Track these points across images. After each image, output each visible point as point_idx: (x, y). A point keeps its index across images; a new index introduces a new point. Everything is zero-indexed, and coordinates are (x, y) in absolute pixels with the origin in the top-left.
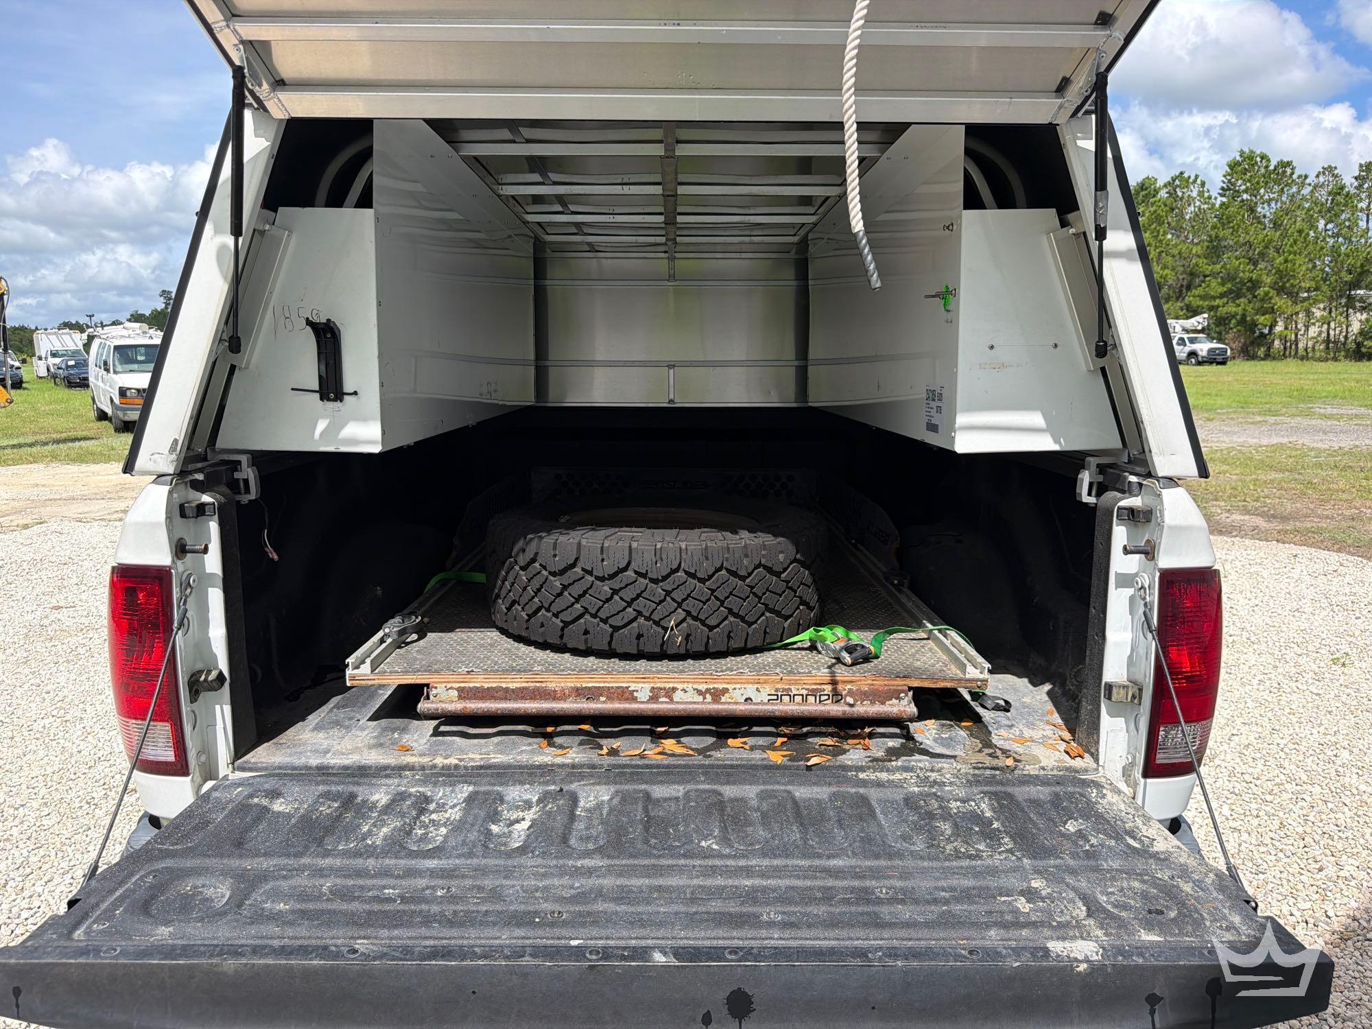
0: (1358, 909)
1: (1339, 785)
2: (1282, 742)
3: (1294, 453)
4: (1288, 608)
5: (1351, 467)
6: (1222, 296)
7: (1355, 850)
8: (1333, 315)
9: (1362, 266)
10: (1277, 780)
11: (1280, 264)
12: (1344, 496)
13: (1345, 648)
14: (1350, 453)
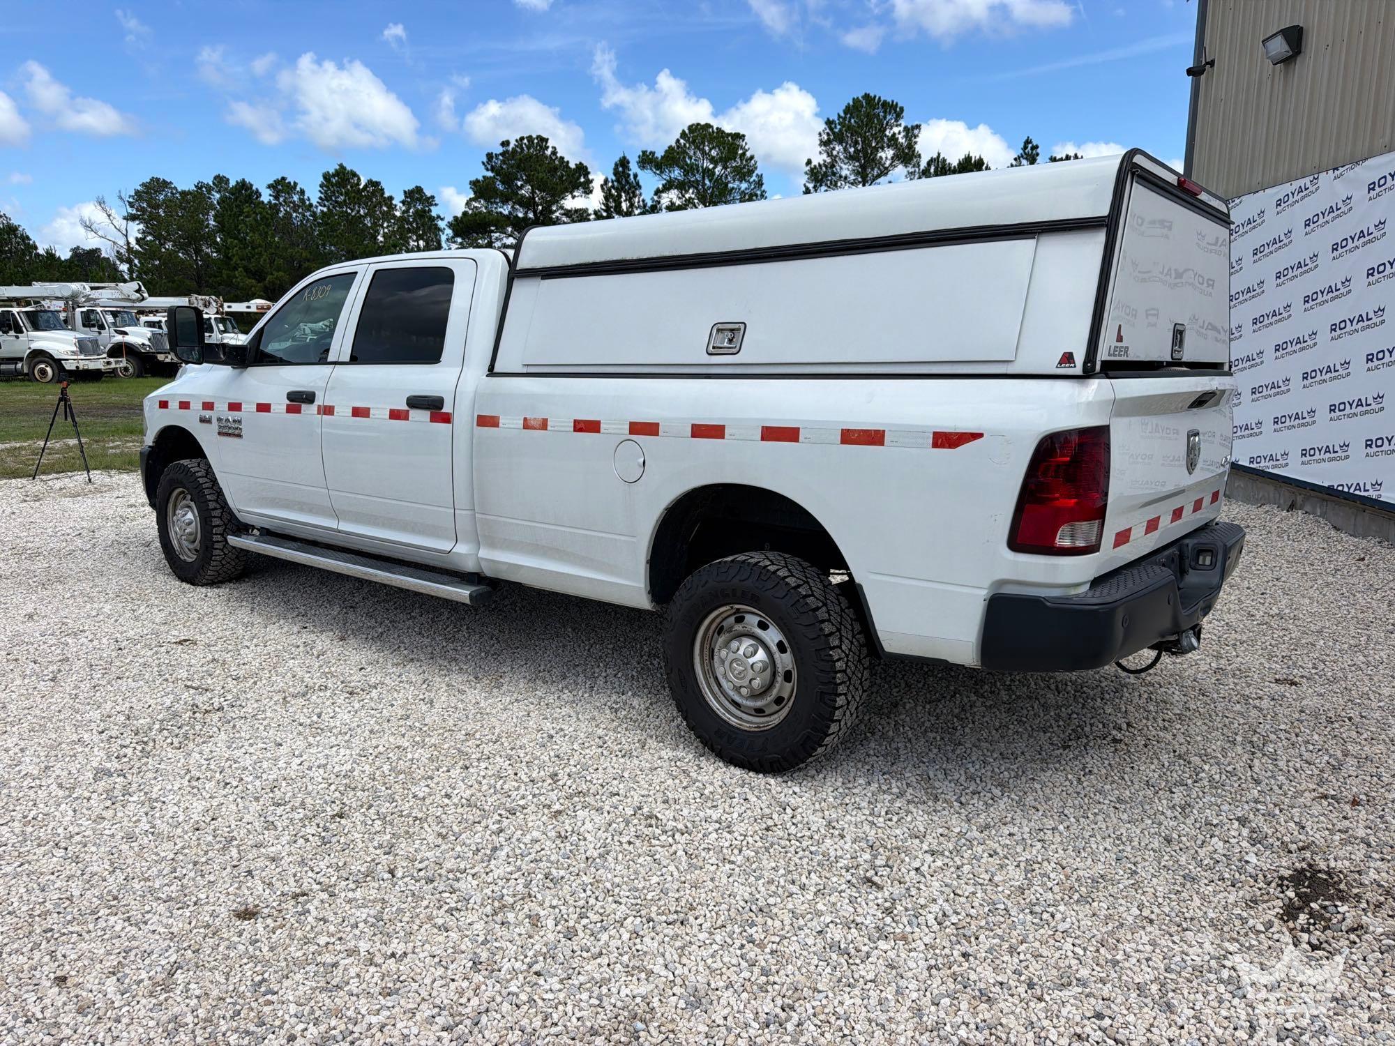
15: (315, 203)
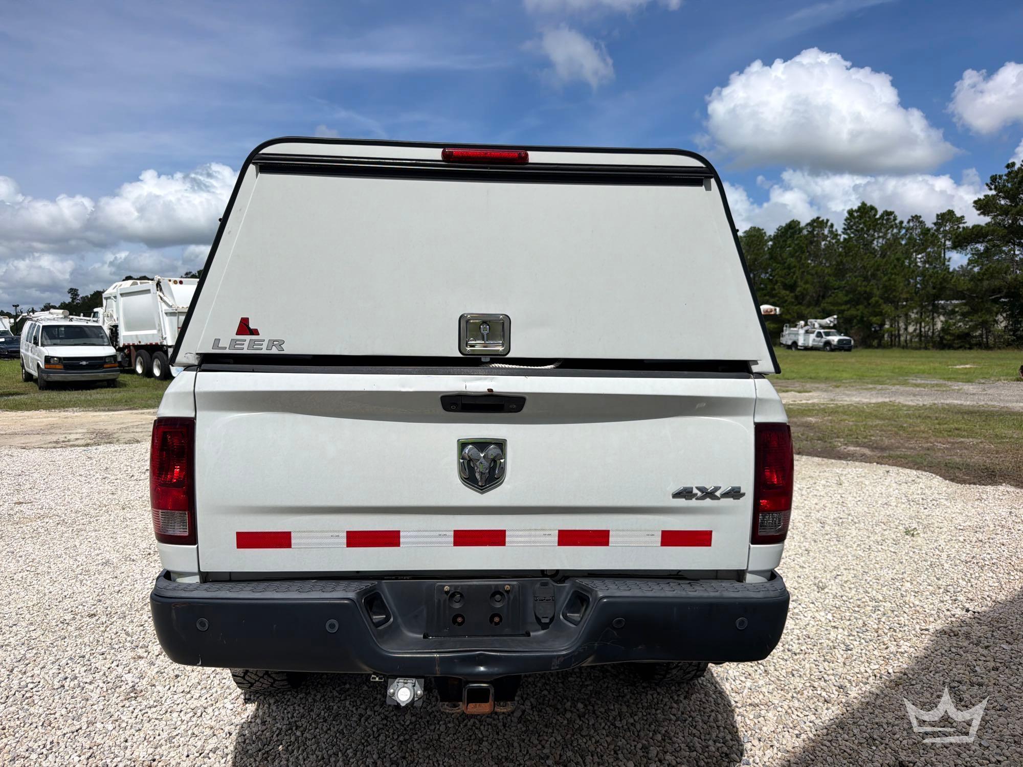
0: (907, 668)
1: (902, 601)
2: (869, 579)
3: (892, 408)
4: (880, 502)
5: (929, 417)
6: (846, 303)
7: (909, 638)
8: (923, 317)
9: (941, 283)
10: (864, 600)
11: (886, 281)
12: (924, 435)
13: (914, 525)
14: (930, 408)
15: (839, 232)
